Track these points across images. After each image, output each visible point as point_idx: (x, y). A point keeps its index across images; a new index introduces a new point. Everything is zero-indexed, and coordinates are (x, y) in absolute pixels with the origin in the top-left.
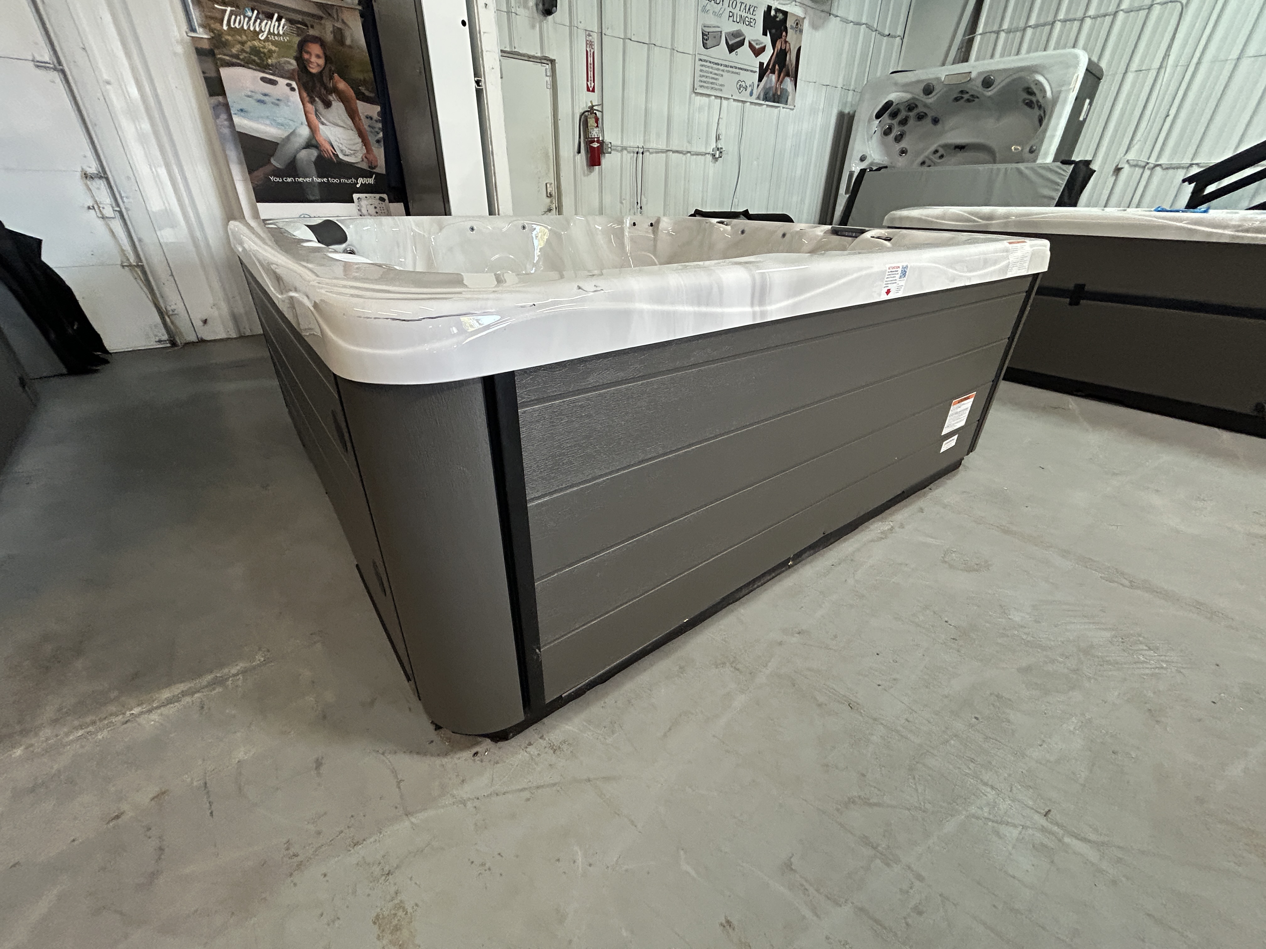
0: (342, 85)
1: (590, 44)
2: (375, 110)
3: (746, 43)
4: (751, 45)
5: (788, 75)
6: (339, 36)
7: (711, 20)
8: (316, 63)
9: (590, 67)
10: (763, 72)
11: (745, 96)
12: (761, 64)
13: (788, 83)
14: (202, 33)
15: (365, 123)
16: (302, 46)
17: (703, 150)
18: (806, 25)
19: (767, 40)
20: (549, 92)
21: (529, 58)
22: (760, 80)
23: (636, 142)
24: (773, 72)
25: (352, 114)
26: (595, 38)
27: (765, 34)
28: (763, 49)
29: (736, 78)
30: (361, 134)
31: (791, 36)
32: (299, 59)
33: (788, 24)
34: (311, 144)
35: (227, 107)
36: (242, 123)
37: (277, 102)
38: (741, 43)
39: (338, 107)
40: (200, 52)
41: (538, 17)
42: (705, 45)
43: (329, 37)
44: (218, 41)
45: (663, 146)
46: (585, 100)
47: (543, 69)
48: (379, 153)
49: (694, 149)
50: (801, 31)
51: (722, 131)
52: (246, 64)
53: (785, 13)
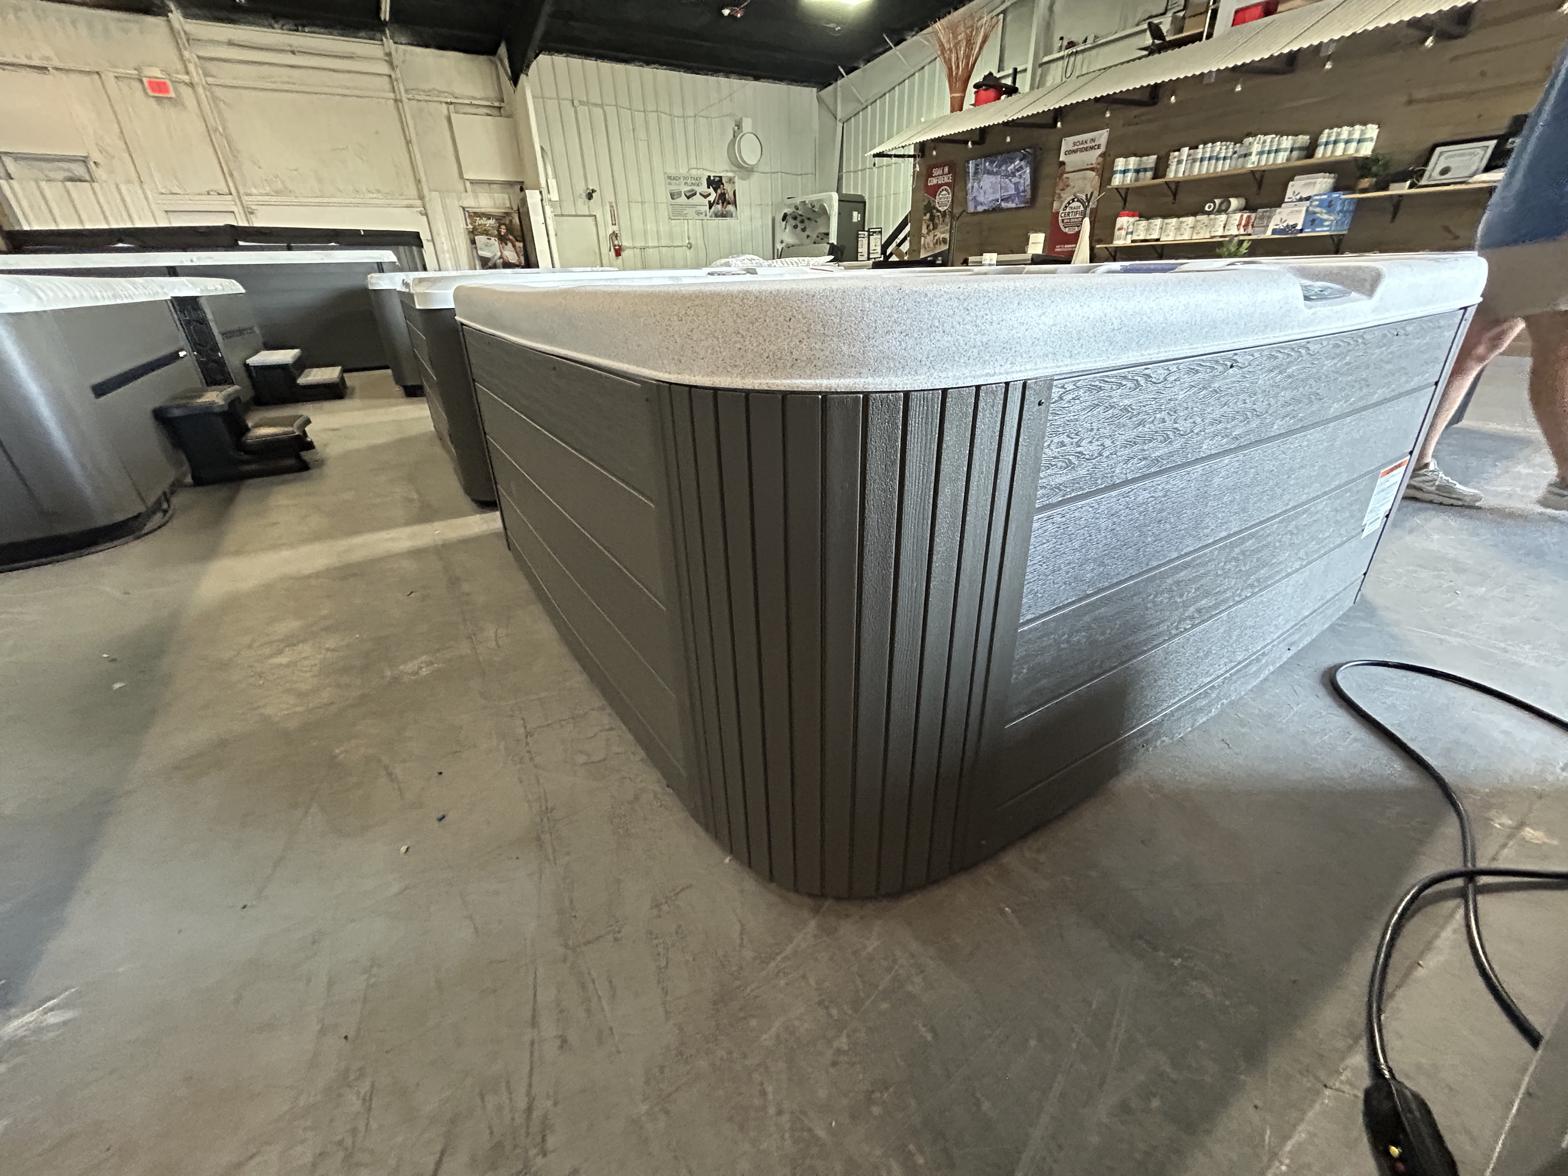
0: (511, 237)
1: (612, 207)
2: (521, 245)
3: (698, 194)
4: (701, 194)
5: (729, 203)
6: (511, 221)
7: (674, 188)
8: (503, 231)
9: (613, 216)
10: (711, 205)
11: (702, 217)
12: (710, 202)
13: (731, 208)
14: (470, 227)
15: (518, 250)
16: (499, 227)
17: (680, 244)
18: (736, 179)
19: (711, 190)
20: (594, 228)
21: (585, 216)
22: (710, 208)
23: (640, 243)
24: (718, 204)
25: (514, 246)
26: (614, 204)
27: (709, 187)
28: (709, 195)
29: (694, 210)
30: (517, 253)
31: (727, 187)
32: (498, 231)
33: (724, 181)
34: (501, 257)
35: (476, 248)
36: (480, 253)
37: (491, 245)
38: (695, 194)
39: (510, 244)
40: (469, 232)
41: (587, 200)
42: (673, 198)
43: (507, 222)
44: (474, 229)
45: (656, 244)
46: (611, 229)
47: (591, 219)
48: (522, 259)
49: (675, 244)
50: (734, 183)
51: (691, 234)
52: (482, 234)
53: (721, 177)
